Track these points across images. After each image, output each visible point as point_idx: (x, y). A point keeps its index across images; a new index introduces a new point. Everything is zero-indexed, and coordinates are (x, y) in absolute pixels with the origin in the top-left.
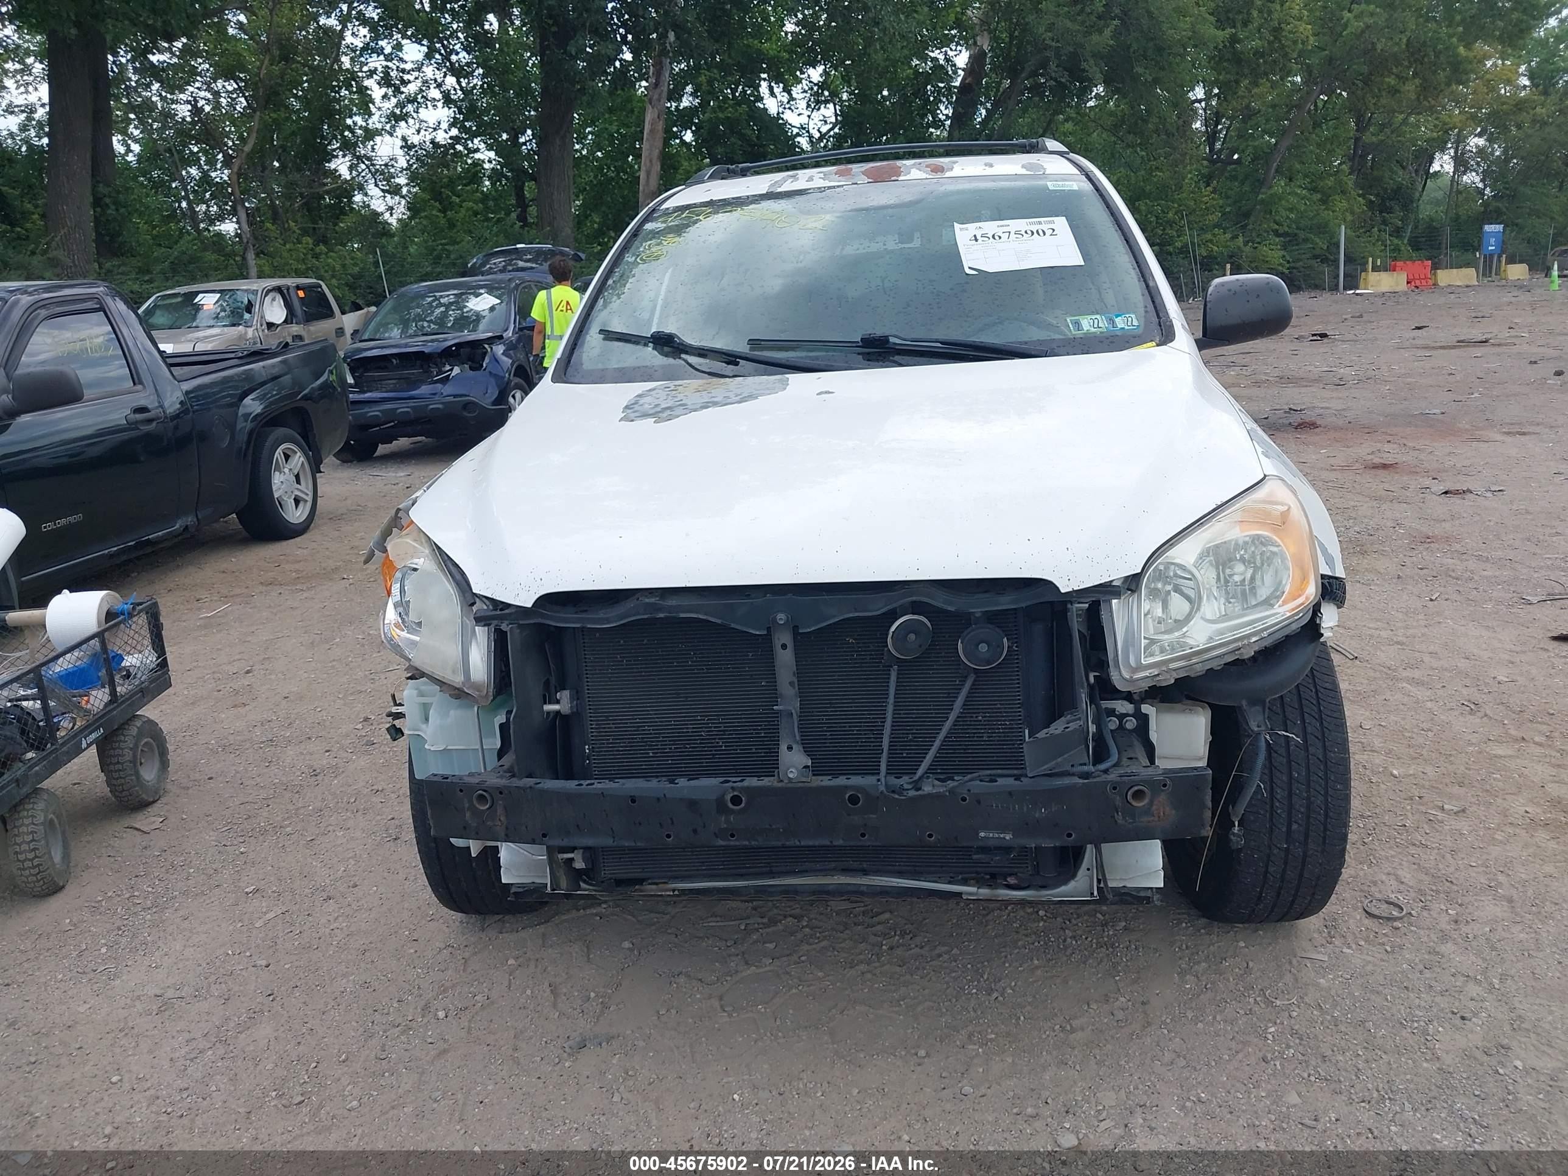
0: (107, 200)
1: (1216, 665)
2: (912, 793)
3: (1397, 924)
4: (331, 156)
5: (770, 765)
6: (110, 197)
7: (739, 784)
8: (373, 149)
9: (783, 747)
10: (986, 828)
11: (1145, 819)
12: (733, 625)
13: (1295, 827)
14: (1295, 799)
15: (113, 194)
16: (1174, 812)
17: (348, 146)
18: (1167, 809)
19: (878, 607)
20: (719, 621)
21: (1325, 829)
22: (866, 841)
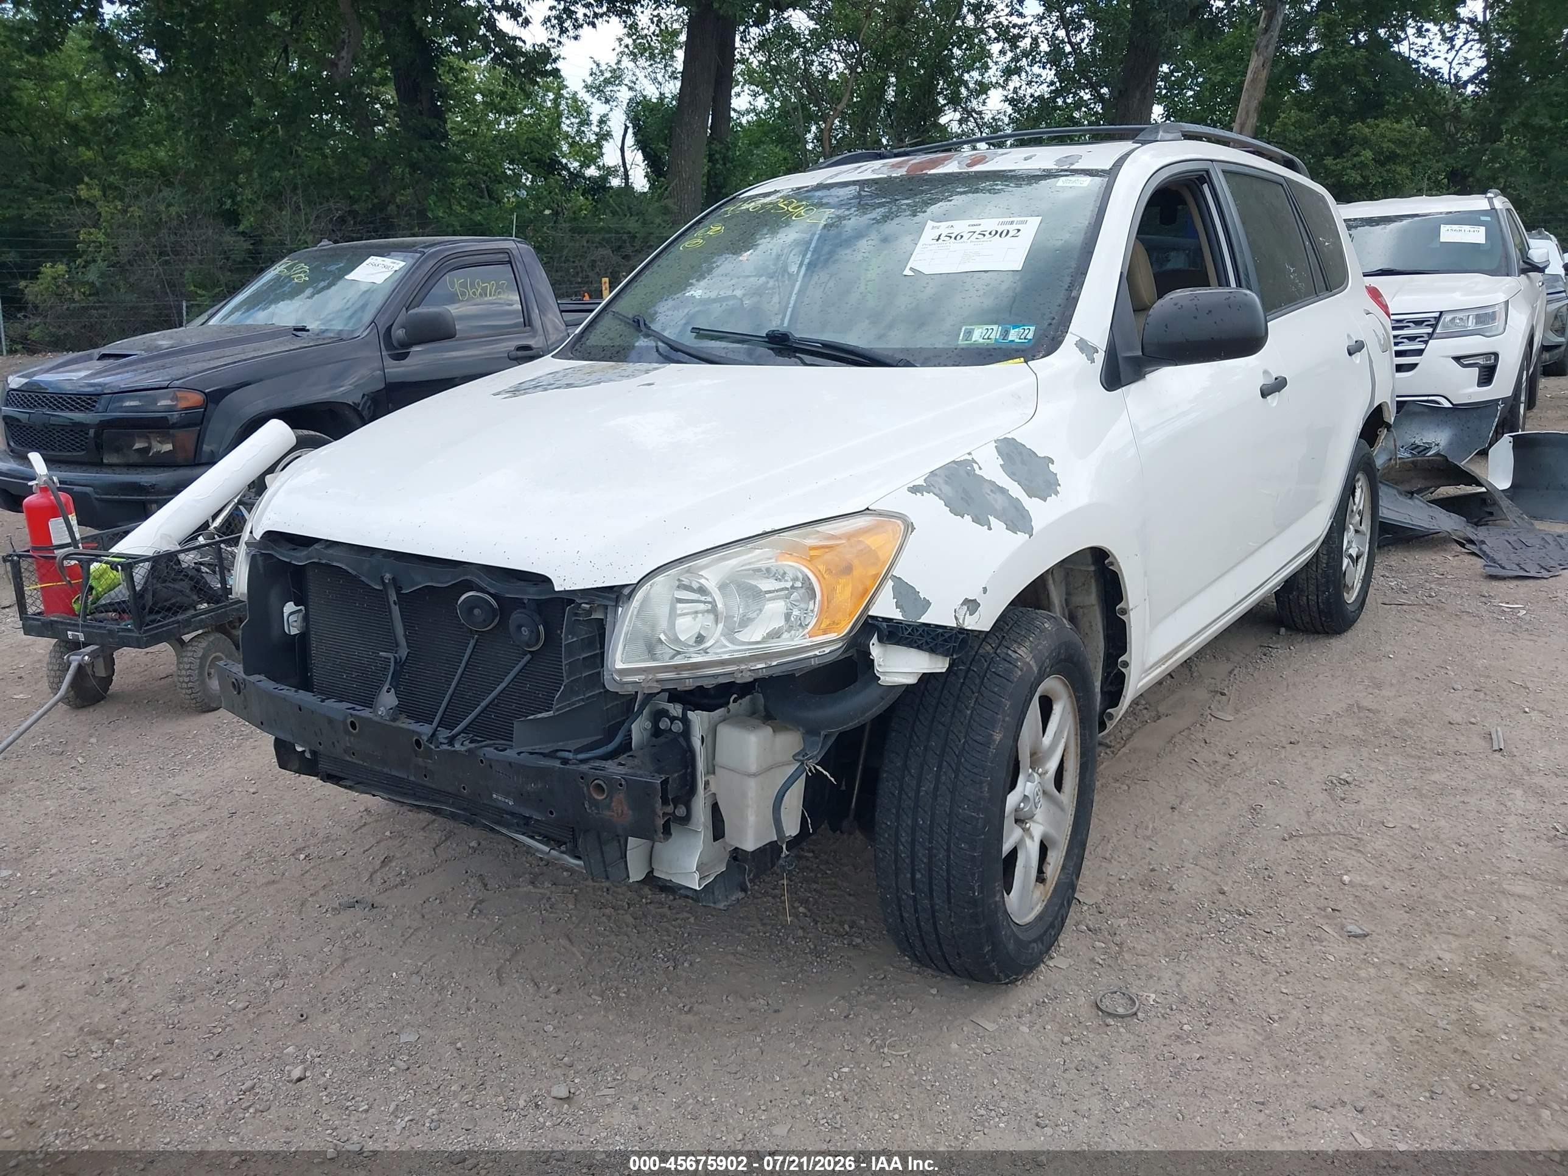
0: (717, 156)
1: (708, 684)
2: (445, 747)
3: (1110, 1021)
4: (940, 111)
5: (369, 702)
6: (720, 153)
7: (358, 713)
8: (984, 103)
9: (385, 688)
10: (497, 792)
11: (607, 813)
12: (363, 578)
13: (918, 876)
14: (918, 847)
15: (723, 151)
16: (630, 812)
17: (955, 101)
18: (626, 808)
19: (444, 582)
20: (354, 573)
21: (949, 886)
22: (427, 782)
